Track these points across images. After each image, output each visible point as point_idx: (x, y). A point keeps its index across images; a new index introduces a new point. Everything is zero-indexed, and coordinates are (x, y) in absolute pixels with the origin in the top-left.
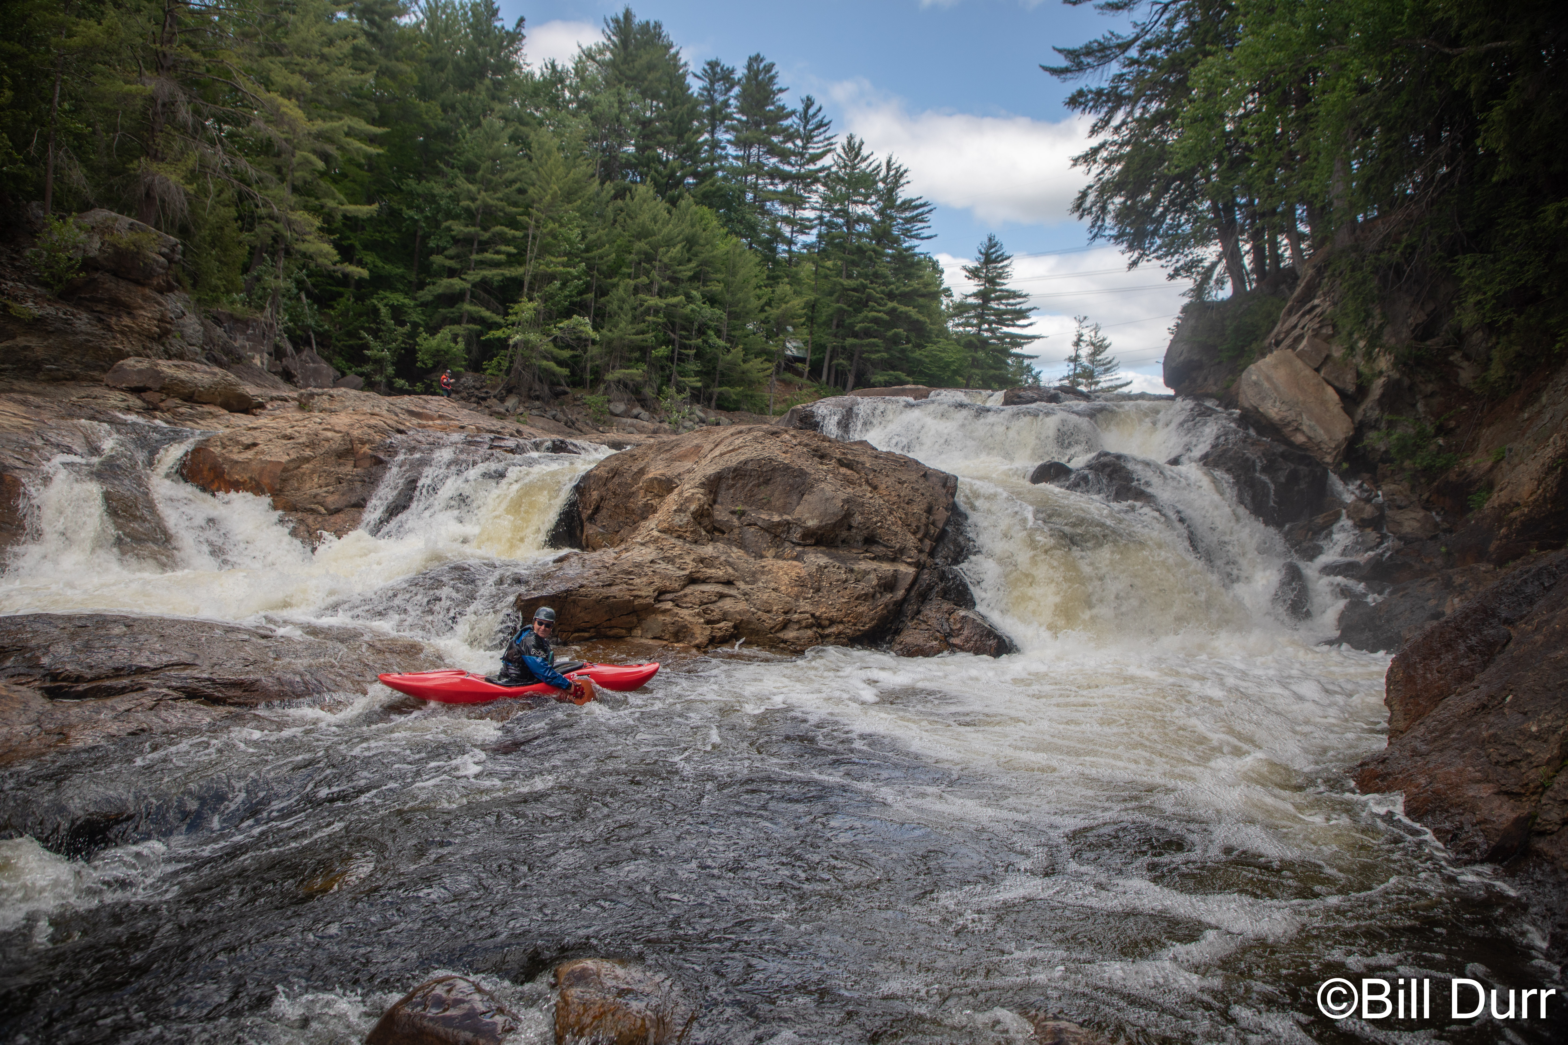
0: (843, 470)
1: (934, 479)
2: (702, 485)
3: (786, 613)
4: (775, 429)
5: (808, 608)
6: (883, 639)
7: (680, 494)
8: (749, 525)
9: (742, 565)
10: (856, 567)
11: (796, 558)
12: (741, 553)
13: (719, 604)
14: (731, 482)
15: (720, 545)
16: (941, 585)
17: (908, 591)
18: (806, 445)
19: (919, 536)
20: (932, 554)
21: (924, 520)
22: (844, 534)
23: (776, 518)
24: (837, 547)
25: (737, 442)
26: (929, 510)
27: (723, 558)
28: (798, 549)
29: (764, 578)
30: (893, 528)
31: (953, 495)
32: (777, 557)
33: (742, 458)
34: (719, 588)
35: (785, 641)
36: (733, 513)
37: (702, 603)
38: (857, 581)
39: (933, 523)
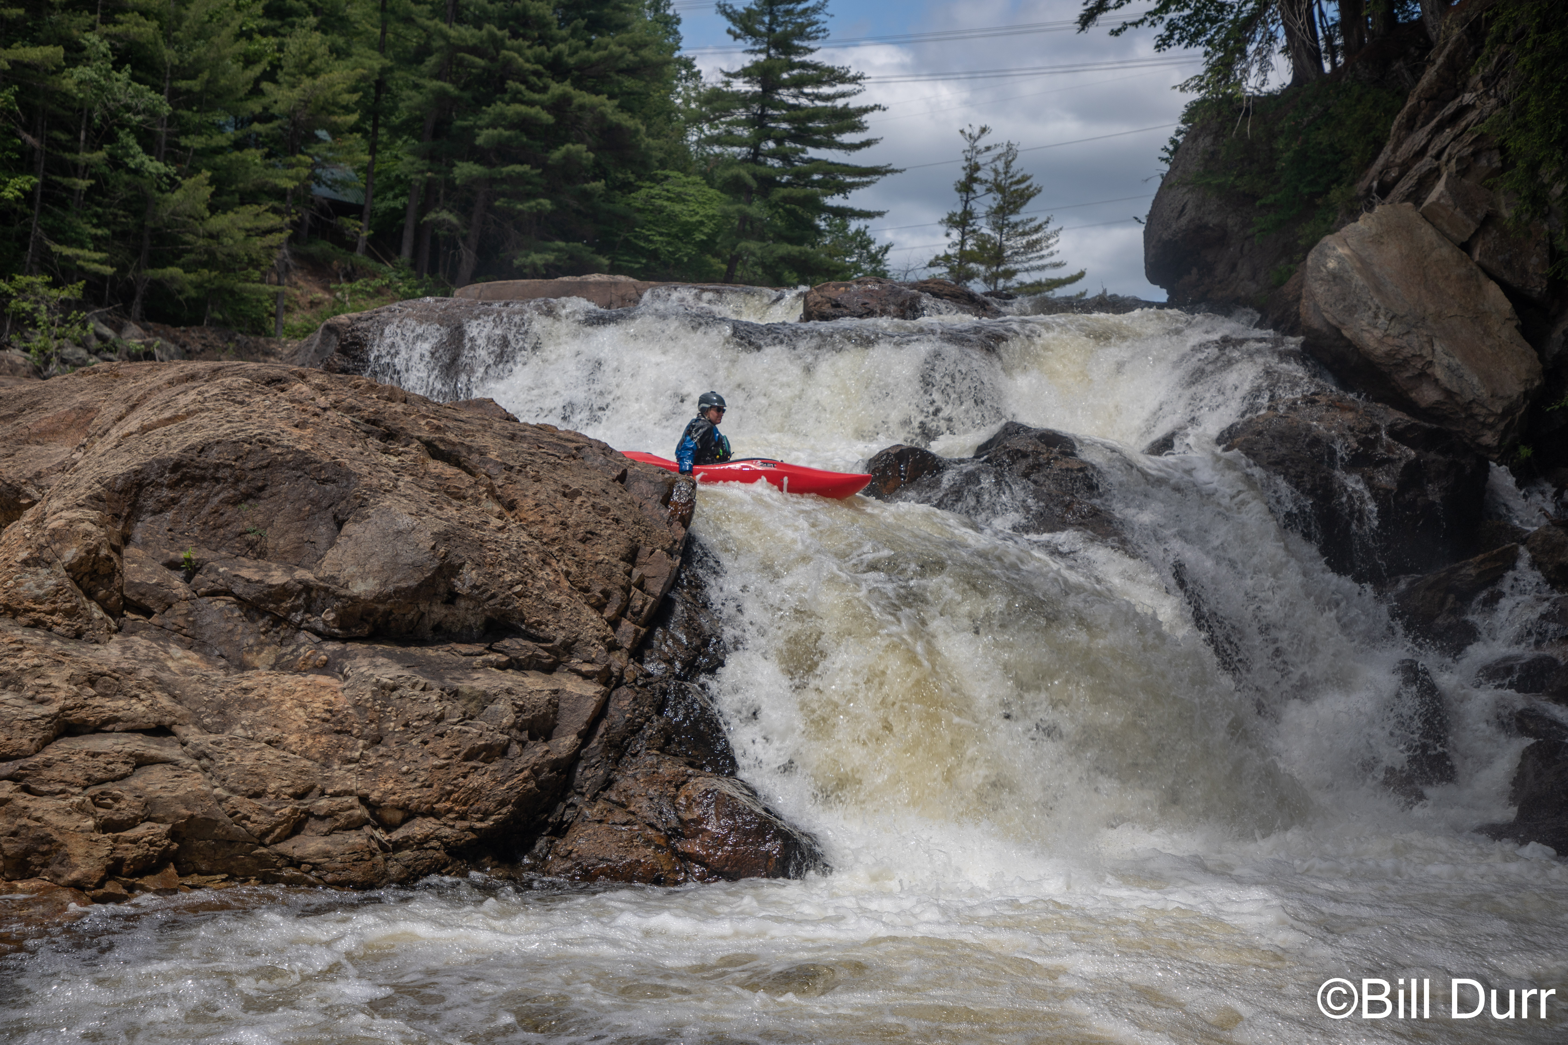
0: (436, 467)
1: (643, 486)
2: (95, 500)
3: (299, 796)
4: (275, 372)
5: (353, 783)
6: (528, 848)
7: (39, 522)
8: (214, 593)
9: (193, 687)
10: (465, 686)
11: (324, 668)
12: (192, 659)
13: (135, 782)
14: (166, 493)
15: (140, 642)
16: (658, 722)
17: (586, 736)
18: (350, 409)
19: (609, 612)
20: (638, 652)
21: (620, 578)
22: (439, 612)
23: (278, 577)
24: (422, 642)
25: (183, 400)
26: (632, 557)
27: (145, 673)
28: (332, 647)
29: (247, 716)
30: (551, 596)
31: (686, 521)
32: (280, 666)
33: (195, 438)
34: (136, 744)
35: (295, 863)
36: (173, 565)
37: (91, 781)
38: (467, 718)
39: (641, 585)
